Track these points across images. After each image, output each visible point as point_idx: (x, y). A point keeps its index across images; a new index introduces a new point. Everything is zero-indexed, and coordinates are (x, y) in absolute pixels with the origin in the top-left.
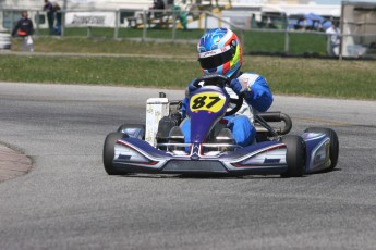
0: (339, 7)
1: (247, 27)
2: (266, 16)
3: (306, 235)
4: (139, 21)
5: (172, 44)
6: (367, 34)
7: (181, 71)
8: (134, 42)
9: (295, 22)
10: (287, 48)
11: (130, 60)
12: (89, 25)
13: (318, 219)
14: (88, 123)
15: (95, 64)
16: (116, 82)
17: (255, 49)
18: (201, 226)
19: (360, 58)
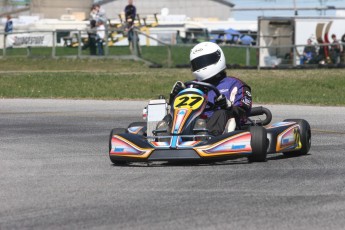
0: (256, 22)
1: (173, 43)
2: (189, 32)
3: (235, 224)
4: (75, 40)
5: (105, 60)
6: (281, 46)
7: (115, 84)
8: (71, 60)
9: (216, 37)
11: (68, 75)
12: (28, 45)
13: (246, 210)
14: (32, 132)
15: (36, 79)
16: (56, 95)
18: (141, 219)
19: (276, 68)
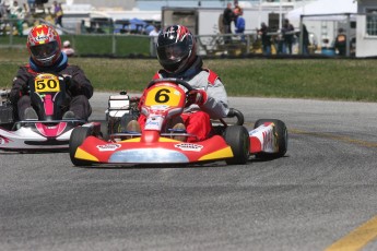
0: (160, 12)
1: (78, 32)
2: (94, 22)
3: (131, 215)
5: (10, 49)
9: (121, 27)
10: (114, 51)
17: (85, 52)
18: (37, 211)
